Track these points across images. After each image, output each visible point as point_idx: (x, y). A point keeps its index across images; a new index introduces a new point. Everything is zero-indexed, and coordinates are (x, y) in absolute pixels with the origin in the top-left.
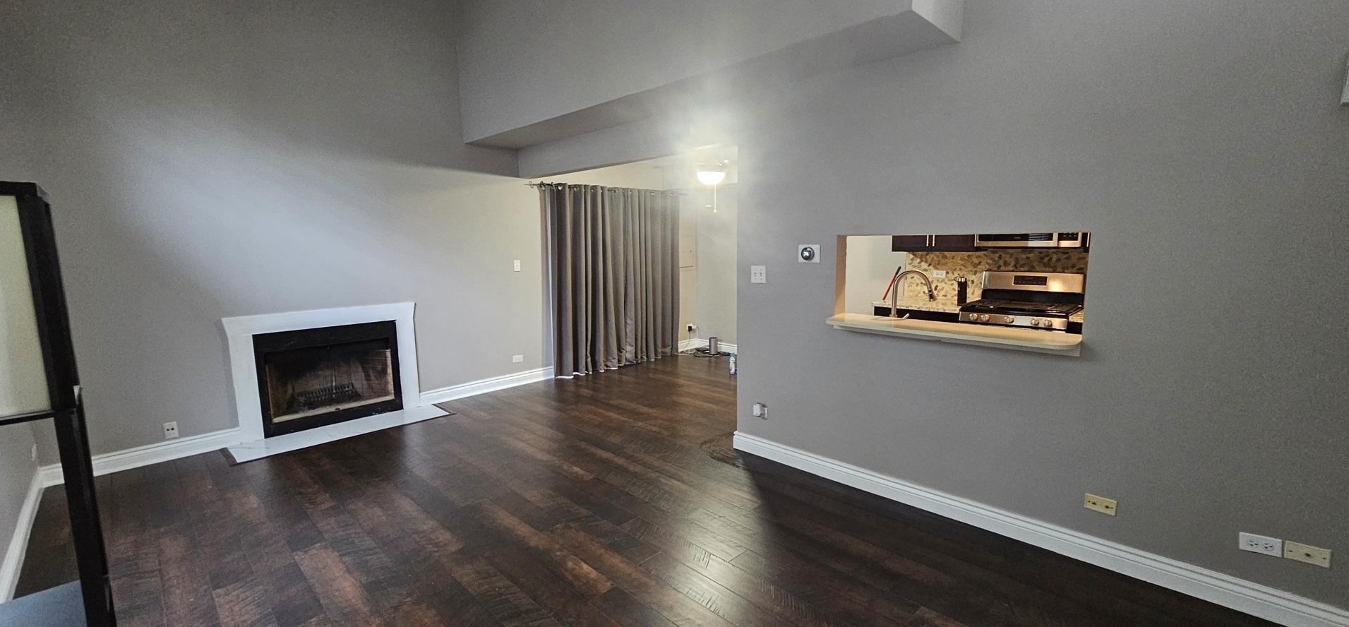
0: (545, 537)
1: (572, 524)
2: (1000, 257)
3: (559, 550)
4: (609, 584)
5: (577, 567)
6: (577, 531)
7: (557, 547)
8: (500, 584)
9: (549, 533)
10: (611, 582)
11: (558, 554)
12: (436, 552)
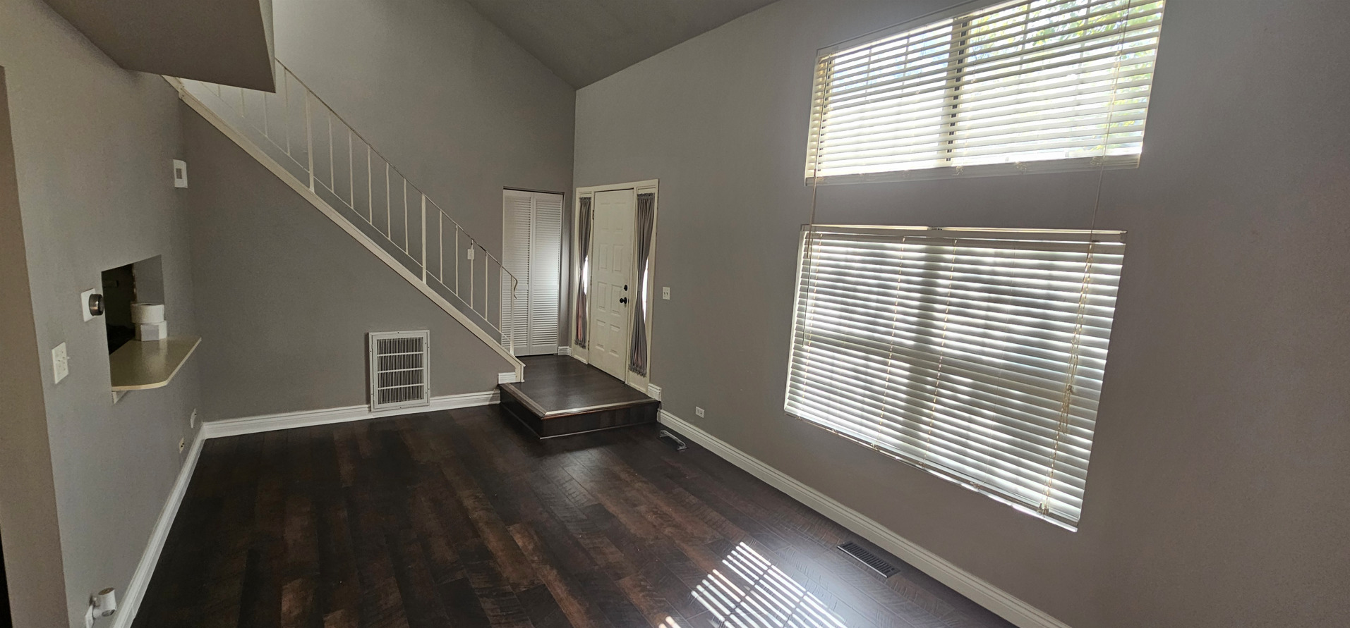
0: (540, 577)
1: (509, 588)
3: (533, 562)
4: (511, 528)
5: (526, 544)
6: (508, 579)
7: (534, 565)
8: (588, 541)
9: (536, 582)
10: (508, 529)
11: (536, 558)
12: (642, 580)
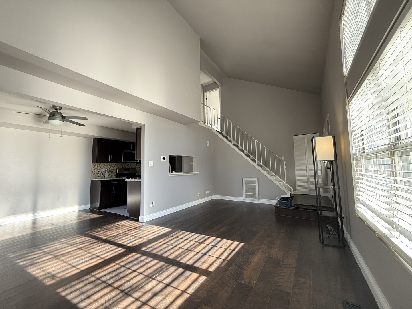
2: (119, 165)
